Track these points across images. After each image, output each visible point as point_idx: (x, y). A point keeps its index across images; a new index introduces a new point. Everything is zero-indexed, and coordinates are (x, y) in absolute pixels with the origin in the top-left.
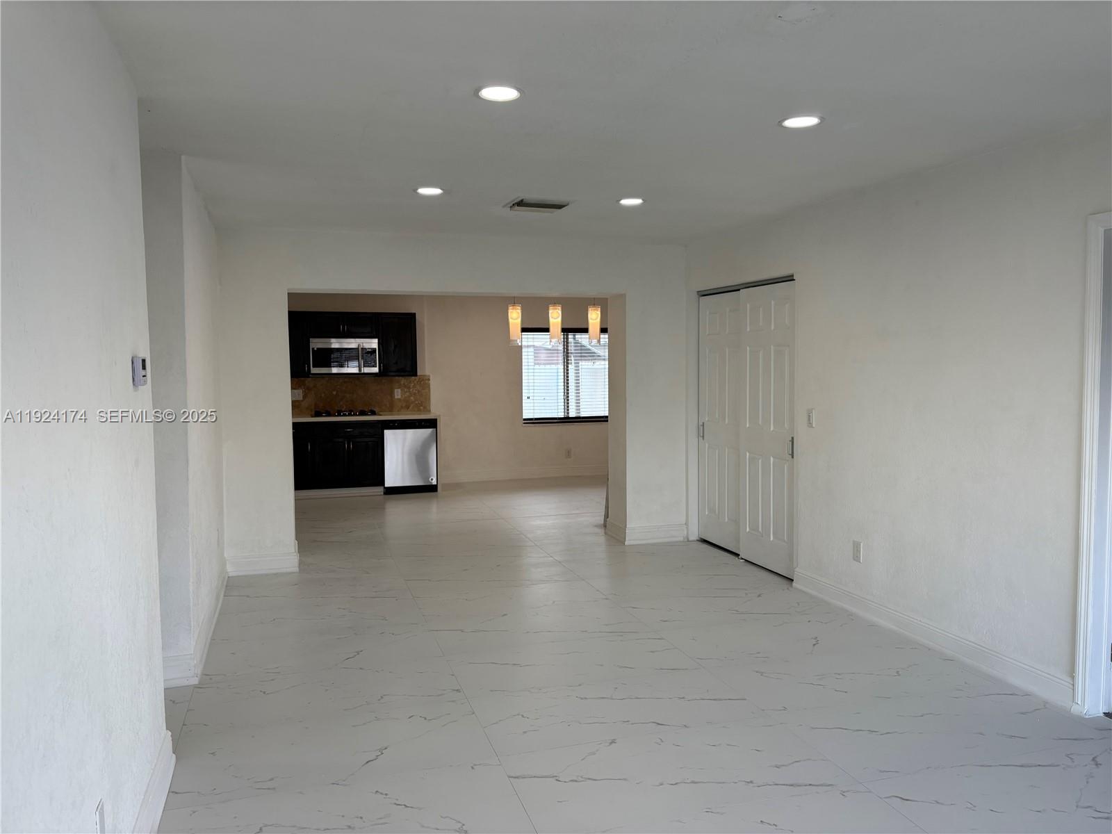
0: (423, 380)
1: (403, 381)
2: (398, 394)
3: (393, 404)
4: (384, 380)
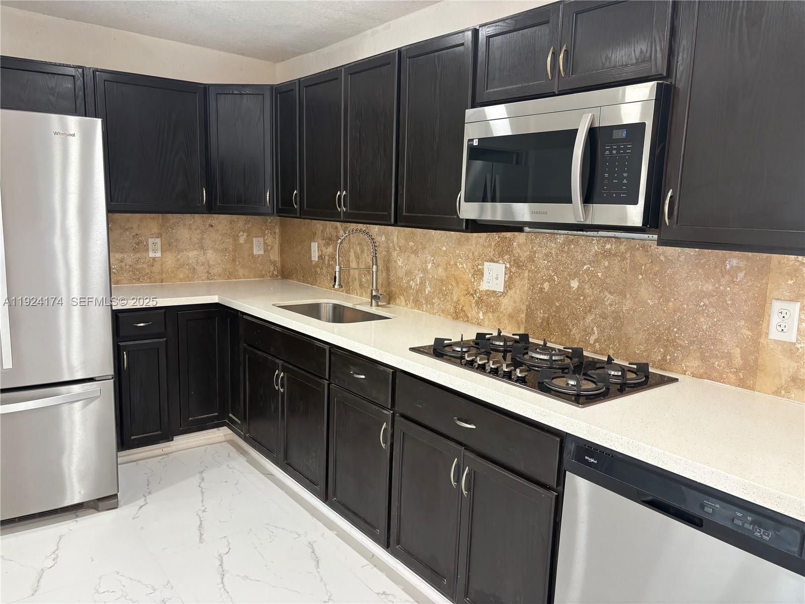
2: (786, 324)
3: (756, 360)
4: (734, 260)
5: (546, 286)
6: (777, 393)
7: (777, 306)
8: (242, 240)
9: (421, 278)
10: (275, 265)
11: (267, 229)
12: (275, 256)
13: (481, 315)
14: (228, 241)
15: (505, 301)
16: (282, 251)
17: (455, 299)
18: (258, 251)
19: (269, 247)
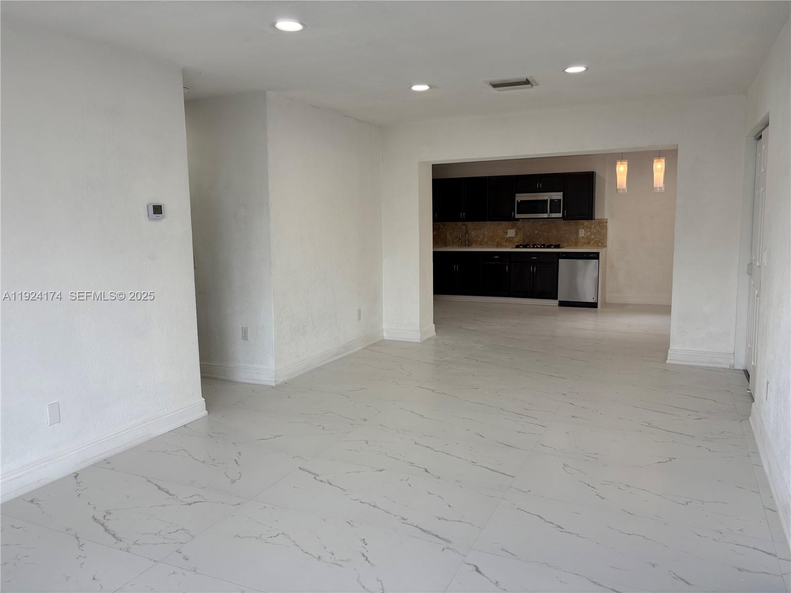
0: (602, 222)
1: (586, 223)
2: (582, 233)
3: (577, 241)
4: (572, 222)
5: (528, 233)
6: (582, 246)
7: (580, 230)
9: (482, 237)
13: (507, 244)
15: (515, 239)
17: (497, 240)
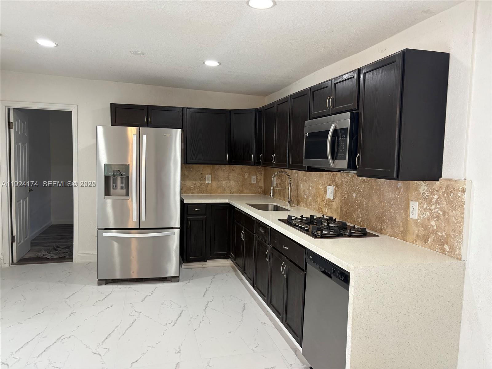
2: (415, 211)
3: (407, 228)
5: (346, 196)
6: (413, 242)
8: (246, 177)
9: (308, 193)
10: (261, 189)
11: (258, 172)
12: (261, 184)
13: (327, 210)
14: (240, 177)
15: (334, 203)
16: (265, 182)
17: (319, 203)
18: (253, 181)
19: (259, 180)
